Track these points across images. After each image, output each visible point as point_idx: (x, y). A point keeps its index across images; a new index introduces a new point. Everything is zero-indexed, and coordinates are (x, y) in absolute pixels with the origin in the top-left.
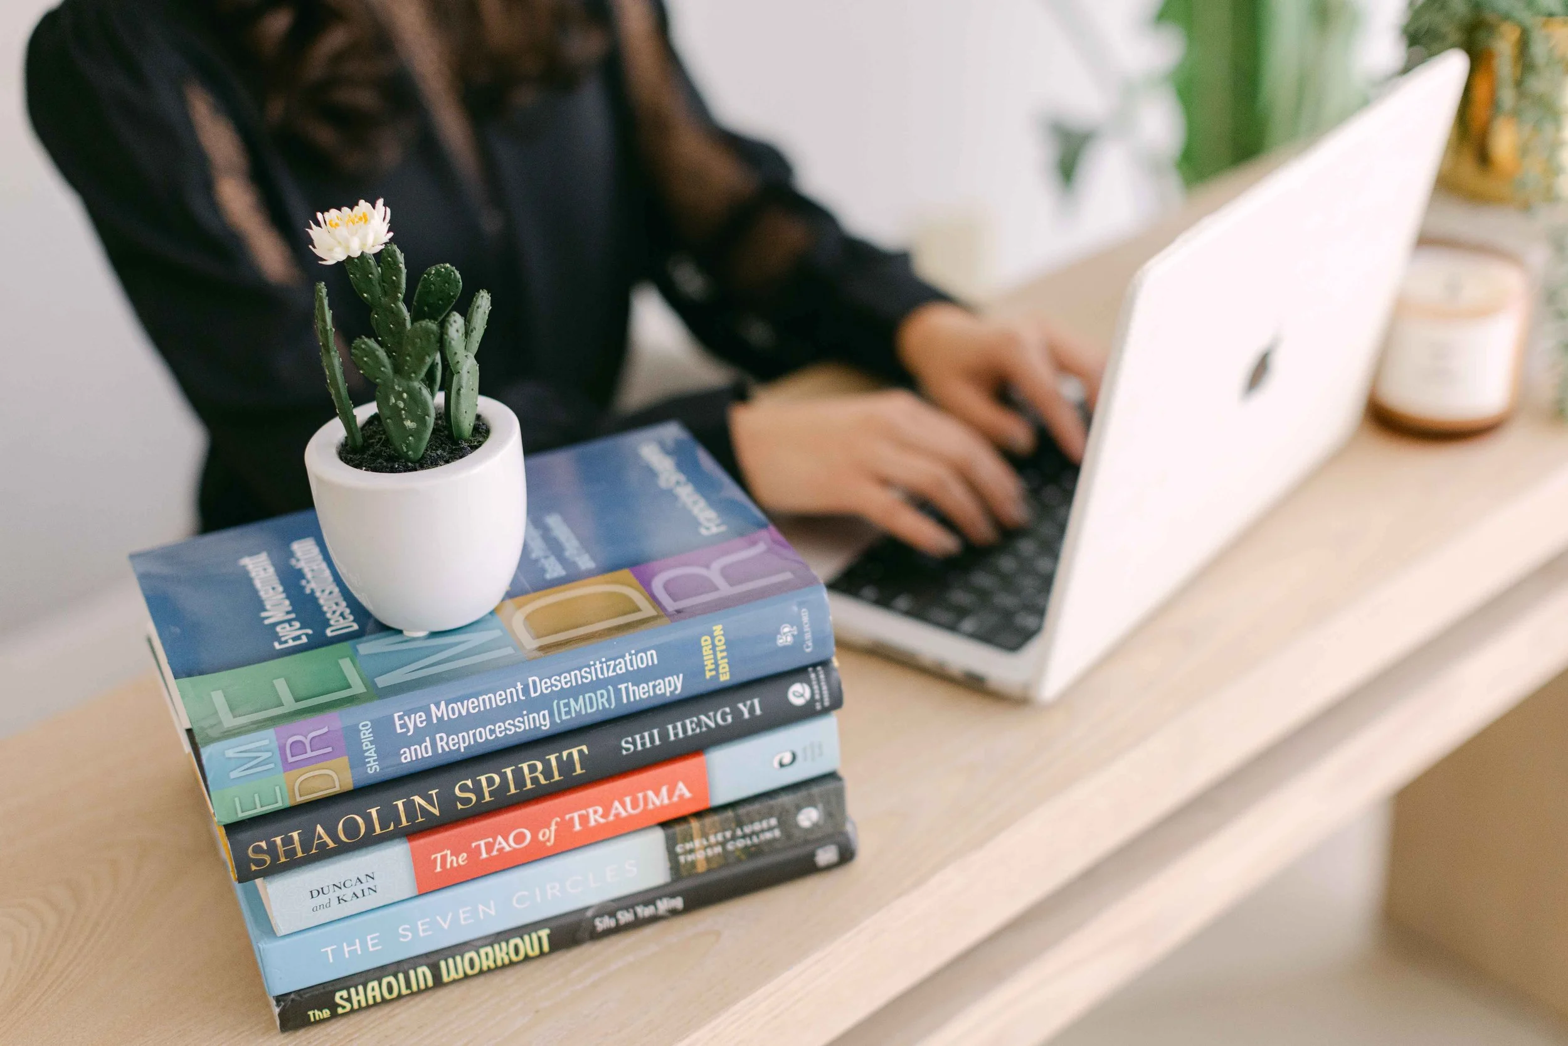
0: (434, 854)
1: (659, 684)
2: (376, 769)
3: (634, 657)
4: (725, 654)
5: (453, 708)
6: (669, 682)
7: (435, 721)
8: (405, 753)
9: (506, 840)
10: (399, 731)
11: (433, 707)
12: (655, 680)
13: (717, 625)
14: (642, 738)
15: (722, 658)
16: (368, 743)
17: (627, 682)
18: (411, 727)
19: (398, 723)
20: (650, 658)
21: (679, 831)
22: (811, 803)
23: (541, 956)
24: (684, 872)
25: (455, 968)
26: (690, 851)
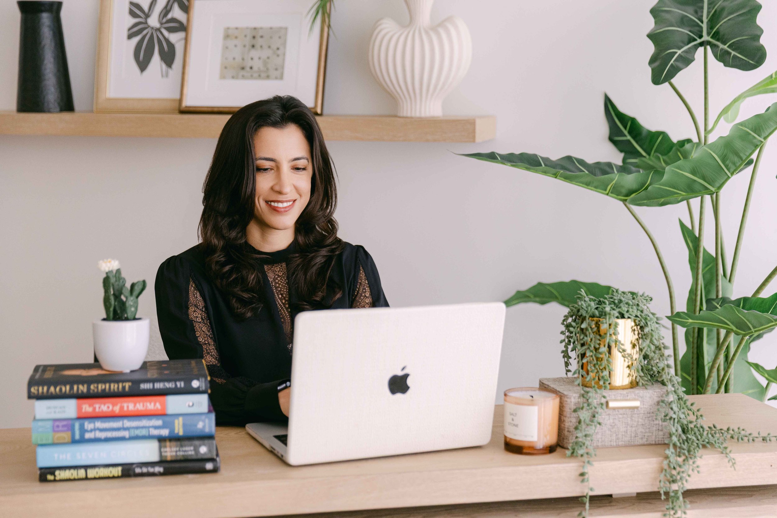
2: (78, 440)
4: (182, 427)
6: (165, 432)
8: (86, 436)
12: (161, 430)
16: (77, 431)
17: (152, 429)
18: (89, 428)
19: (86, 427)
20: (160, 424)
21: (163, 444)
22: (204, 445)
23: (118, 477)
24: (164, 459)
25: (92, 473)
26: (166, 452)
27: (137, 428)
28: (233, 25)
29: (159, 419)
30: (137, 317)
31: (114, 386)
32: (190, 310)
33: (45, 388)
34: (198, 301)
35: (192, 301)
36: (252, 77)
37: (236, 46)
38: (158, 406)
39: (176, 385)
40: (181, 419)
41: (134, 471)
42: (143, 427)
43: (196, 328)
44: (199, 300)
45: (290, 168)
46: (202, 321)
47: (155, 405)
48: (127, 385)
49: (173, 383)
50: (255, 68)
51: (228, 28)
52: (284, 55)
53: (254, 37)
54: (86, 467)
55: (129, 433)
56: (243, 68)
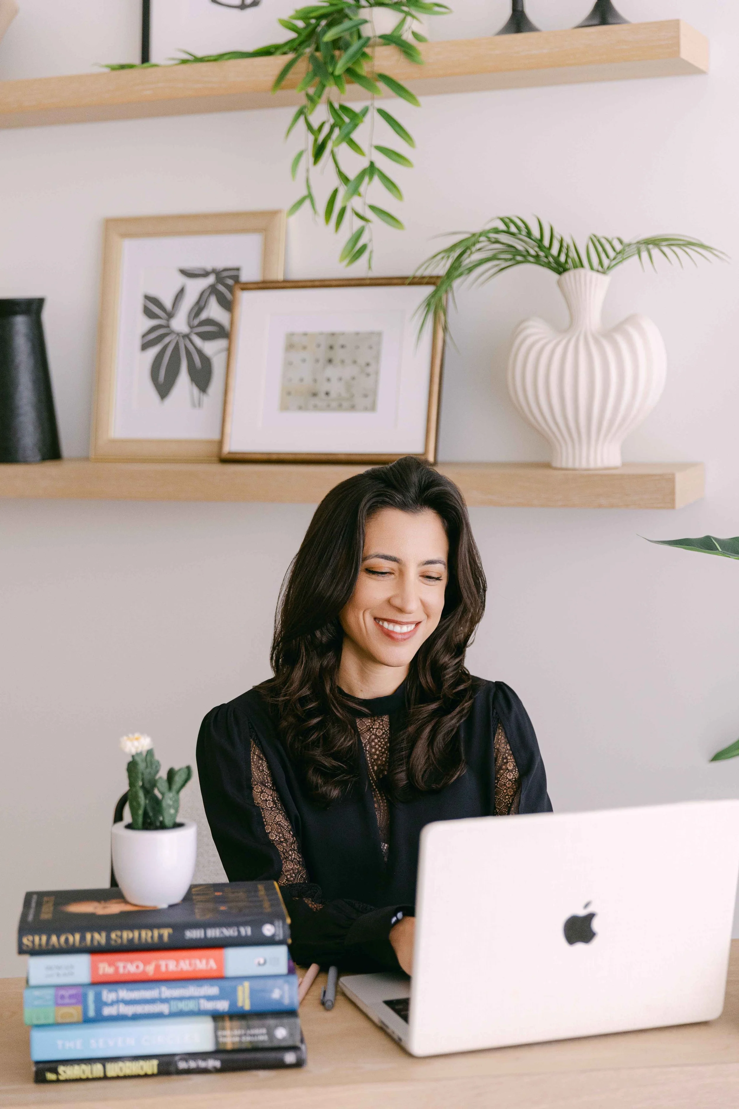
1: (219, 1004)
2: (92, 1016)
3: (209, 990)
5: (130, 995)
6: (223, 1005)
8: (105, 1011)
9: (132, 968)
10: (105, 1000)
11: (120, 993)
15: (247, 1000)
16: (91, 1003)
17: (204, 1000)
18: (110, 999)
19: (105, 997)
20: (215, 991)
21: (220, 1024)
22: (282, 1025)
23: (153, 1075)
24: (221, 1047)
25: (113, 1070)
26: (224, 1036)
27: (181, 999)
28: (299, 329)
29: (212, 985)
30: (179, 820)
31: (146, 934)
32: (255, 790)
33: (44, 938)
34: (266, 776)
35: (257, 777)
36: (328, 408)
37: (304, 361)
38: (213, 964)
39: (239, 932)
40: (247, 984)
41: (176, 1065)
42: (190, 998)
43: (266, 819)
44: (266, 774)
45: (418, 575)
46: (274, 806)
47: (207, 963)
48: (166, 932)
49: (236, 929)
50: (333, 394)
51: (292, 334)
52: (377, 373)
53: (331, 347)
54: (104, 1061)
55: (170, 1007)
56: (315, 395)
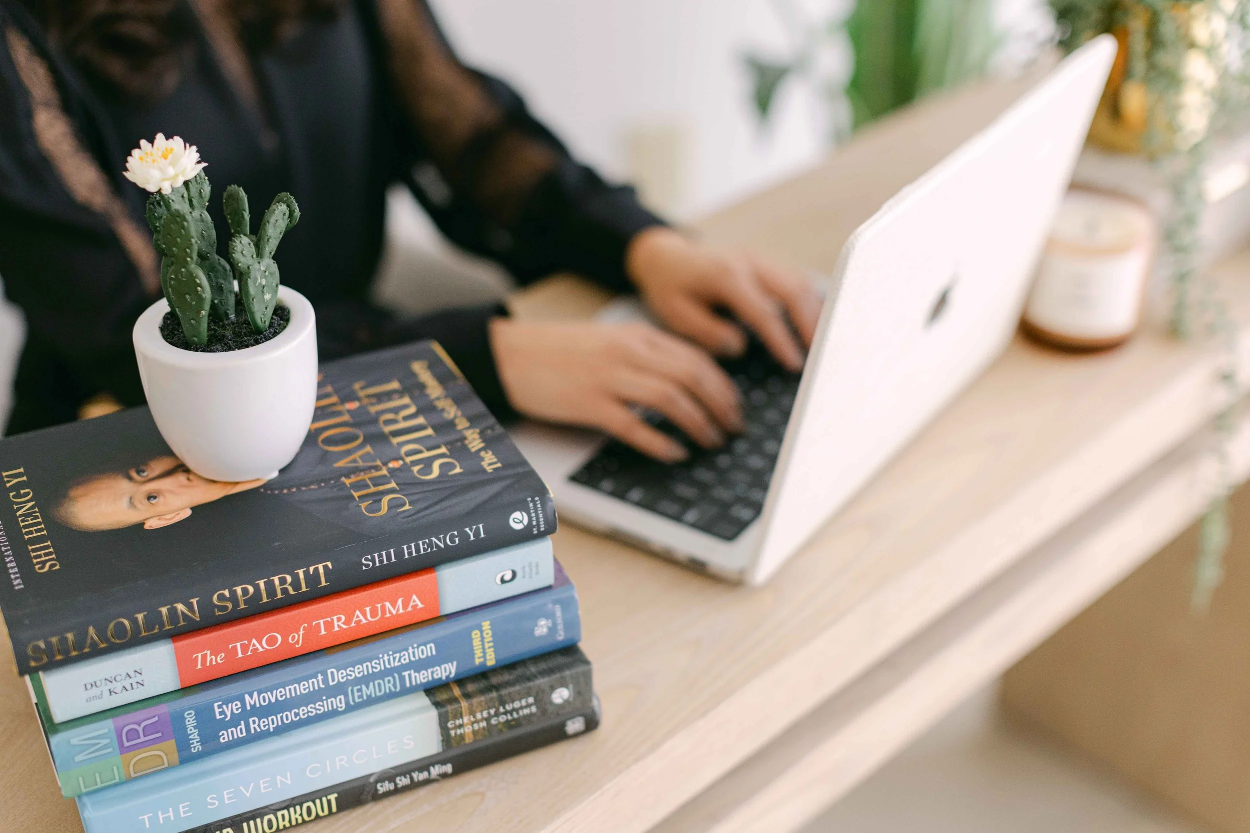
0: (195, 654)
1: (437, 670)
2: (198, 748)
3: (416, 650)
4: (491, 644)
5: (264, 697)
6: (445, 669)
7: (249, 708)
8: (223, 734)
9: (261, 644)
10: (218, 717)
11: (247, 697)
12: (433, 667)
13: (485, 621)
14: (380, 556)
15: (489, 648)
16: (193, 728)
17: (410, 670)
18: (229, 714)
19: (217, 711)
20: (430, 650)
21: (449, 708)
22: (562, 682)
23: (330, 815)
24: (454, 744)
25: (254, 828)
26: (459, 726)
27: (366, 680)
31: (282, 580)
38: (416, 602)
41: (372, 790)
42: (384, 673)
47: (406, 602)
48: (321, 569)
54: (237, 821)
55: (347, 698)
